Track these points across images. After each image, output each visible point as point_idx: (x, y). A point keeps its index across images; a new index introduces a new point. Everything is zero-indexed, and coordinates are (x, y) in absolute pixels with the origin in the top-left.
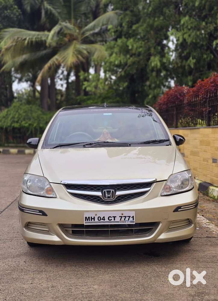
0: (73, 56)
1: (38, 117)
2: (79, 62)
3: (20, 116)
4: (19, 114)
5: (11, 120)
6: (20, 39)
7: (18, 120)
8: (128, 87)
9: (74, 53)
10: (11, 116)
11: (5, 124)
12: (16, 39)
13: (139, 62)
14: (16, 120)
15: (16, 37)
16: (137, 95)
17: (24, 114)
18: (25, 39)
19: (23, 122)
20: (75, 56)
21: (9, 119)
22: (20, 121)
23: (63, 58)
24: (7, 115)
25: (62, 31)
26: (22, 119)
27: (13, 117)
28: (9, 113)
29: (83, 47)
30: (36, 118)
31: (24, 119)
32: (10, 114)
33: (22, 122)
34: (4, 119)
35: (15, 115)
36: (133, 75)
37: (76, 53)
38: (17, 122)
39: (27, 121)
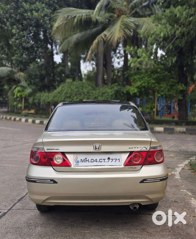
0: (120, 30)
1: (88, 93)
2: (126, 37)
3: (72, 92)
4: (72, 90)
5: (64, 95)
6: (70, 17)
7: (71, 95)
8: (177, 62)
9: (121, 27)
10: (65, 92)
11: (60, 99)
12: (66, 17)
13: (189, 33)
14: (68, 95)
15: (66, 15)
16: (185, 69)
17: (76, 90)
18: (75, 17)
19: (75, 97)
20: (121, 30)
21: (63, 94)
22: (72, 97)
23: (111, 33)
24: (61, 91)
25: (110, 4)
26: (74, 94)
27: (66, 93)
28: (63, 88)
29: (131, 21)
30: (86, 94)
31: (76, 95)
32: (64, 90)
33: (73, 97)
34: (59, 95)
35: (68, 91)
36: (182, 49)
37: (123, 27)
38: (70, 97)
39: (78, 96)
